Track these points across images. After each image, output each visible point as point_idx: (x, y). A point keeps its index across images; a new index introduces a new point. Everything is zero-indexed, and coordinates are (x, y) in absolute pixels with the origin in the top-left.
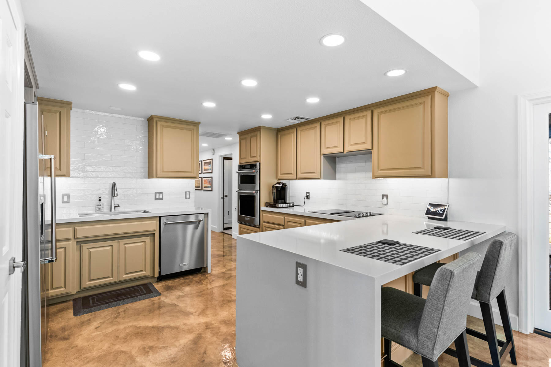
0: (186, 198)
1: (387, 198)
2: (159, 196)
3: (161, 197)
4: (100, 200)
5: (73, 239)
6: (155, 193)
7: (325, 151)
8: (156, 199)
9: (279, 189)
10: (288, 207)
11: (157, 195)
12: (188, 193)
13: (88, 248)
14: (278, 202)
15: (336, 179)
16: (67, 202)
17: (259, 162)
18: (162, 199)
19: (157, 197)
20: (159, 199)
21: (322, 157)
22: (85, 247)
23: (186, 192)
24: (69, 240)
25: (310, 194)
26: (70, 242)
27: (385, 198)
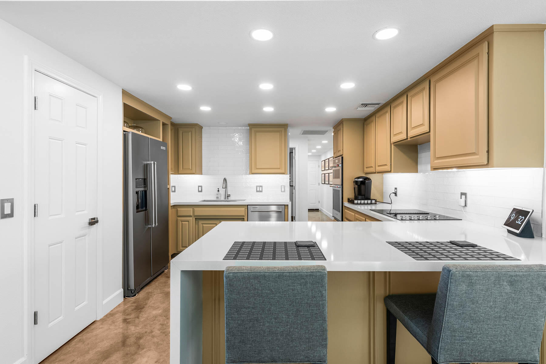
0: (282, 191)
1: (466, 197)
2: (259, 189)
3: (261, 190)
4: (218, 191)
5: (193, 217)
6: (257, 186)
7: (395, 139)
8: (257, 191)
9: (359, 184)
10: (367, 204)
11: (258, 188)
12: (283, 187)
13: (202, 224)
14: (358, 198)
15: (418, 173)
16: (201, 191)
17: (342, 156)
18: (261, 191)
19: (258, 190)
20: (260, 191)
21: (393, 146)
22: (201, 222)
23: (282, 186)
24: (190, 216)
25: (398, 189)
26: (191, 218)
27: (463, 197)
